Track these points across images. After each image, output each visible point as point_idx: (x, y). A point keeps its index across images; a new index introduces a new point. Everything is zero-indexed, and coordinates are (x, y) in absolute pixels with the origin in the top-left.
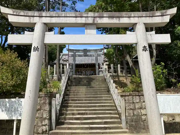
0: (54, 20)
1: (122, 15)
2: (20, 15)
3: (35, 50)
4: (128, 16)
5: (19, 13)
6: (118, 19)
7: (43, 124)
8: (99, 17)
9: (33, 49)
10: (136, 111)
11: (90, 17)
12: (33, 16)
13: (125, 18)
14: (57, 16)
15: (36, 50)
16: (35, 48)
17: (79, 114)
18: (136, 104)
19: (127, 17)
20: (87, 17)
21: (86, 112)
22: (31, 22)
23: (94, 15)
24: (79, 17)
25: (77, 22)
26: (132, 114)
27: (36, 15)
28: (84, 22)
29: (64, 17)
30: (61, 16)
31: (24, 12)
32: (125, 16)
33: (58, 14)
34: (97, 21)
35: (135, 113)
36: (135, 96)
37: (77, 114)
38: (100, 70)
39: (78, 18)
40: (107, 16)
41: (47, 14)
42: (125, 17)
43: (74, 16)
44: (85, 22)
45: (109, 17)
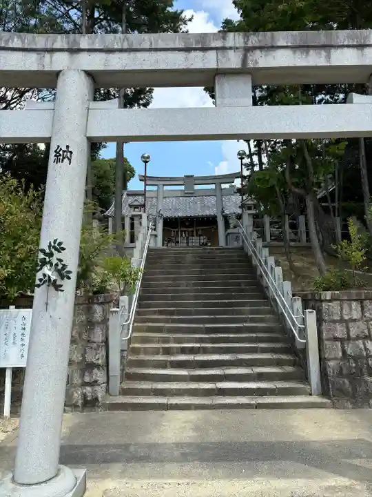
0: (117, 62)
1: (339, 41)
2: (11, 46)
3: (61, 157)
4: (355, 43)
5: (7, 41)
6: (323, 53)
7: (87, 379)
8: (261, 48)
9: (55, 156)
10: (350, 345)
11: (231, 48)
12: (52, 51)
13: (346, 50)
14: (126, 46)
15: (64, 158)
16: (61, 152)
17: (183, 351)
18: (351, 325)
19: (353, 46)
20: (224, 49)
21: (203, 345)
22: (46, 69)
23: (246, 43)
24: (195, 49)
25: (193, 67)
26: (340, 354)
27: (58, 45)
28: (213, 65)
29: (150, 50)
30: (138, 47)
31: (21, 38)
32: (346, 43)
33: (127, 40)
34: (257, 63)
35: (349, 351)
36: (348, 302)
37: (179, 351)
38: (229, 231)
39: (193, 54)
40: (289, 44)
41: (93, 43)
42: (348, 46)
43: (181, 45)
44: (216, 67)
45: (294, 48)
